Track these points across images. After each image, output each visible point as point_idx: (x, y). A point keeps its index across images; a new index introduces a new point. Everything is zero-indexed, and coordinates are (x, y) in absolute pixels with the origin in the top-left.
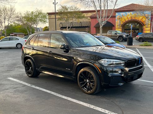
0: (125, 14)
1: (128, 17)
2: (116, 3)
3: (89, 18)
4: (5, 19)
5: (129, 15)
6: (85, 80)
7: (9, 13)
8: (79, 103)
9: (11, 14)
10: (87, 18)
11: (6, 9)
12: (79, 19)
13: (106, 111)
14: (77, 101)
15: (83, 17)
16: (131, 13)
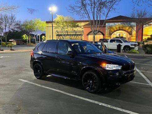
0: (113, 24)
1: (117, 27)
2: (107, 15)
3: (82, 27)
4: (6, 26)
5: (117, 25)
6: (88, 81)
7: (10, 21)
8: (85, 99)
9: (11, 22)
10: (81, 27)
11: (7, 17)
12: (74, 28)
13: (108, 105)
14: (83, 98)
15: (78, 26)
16: (120, 23)
